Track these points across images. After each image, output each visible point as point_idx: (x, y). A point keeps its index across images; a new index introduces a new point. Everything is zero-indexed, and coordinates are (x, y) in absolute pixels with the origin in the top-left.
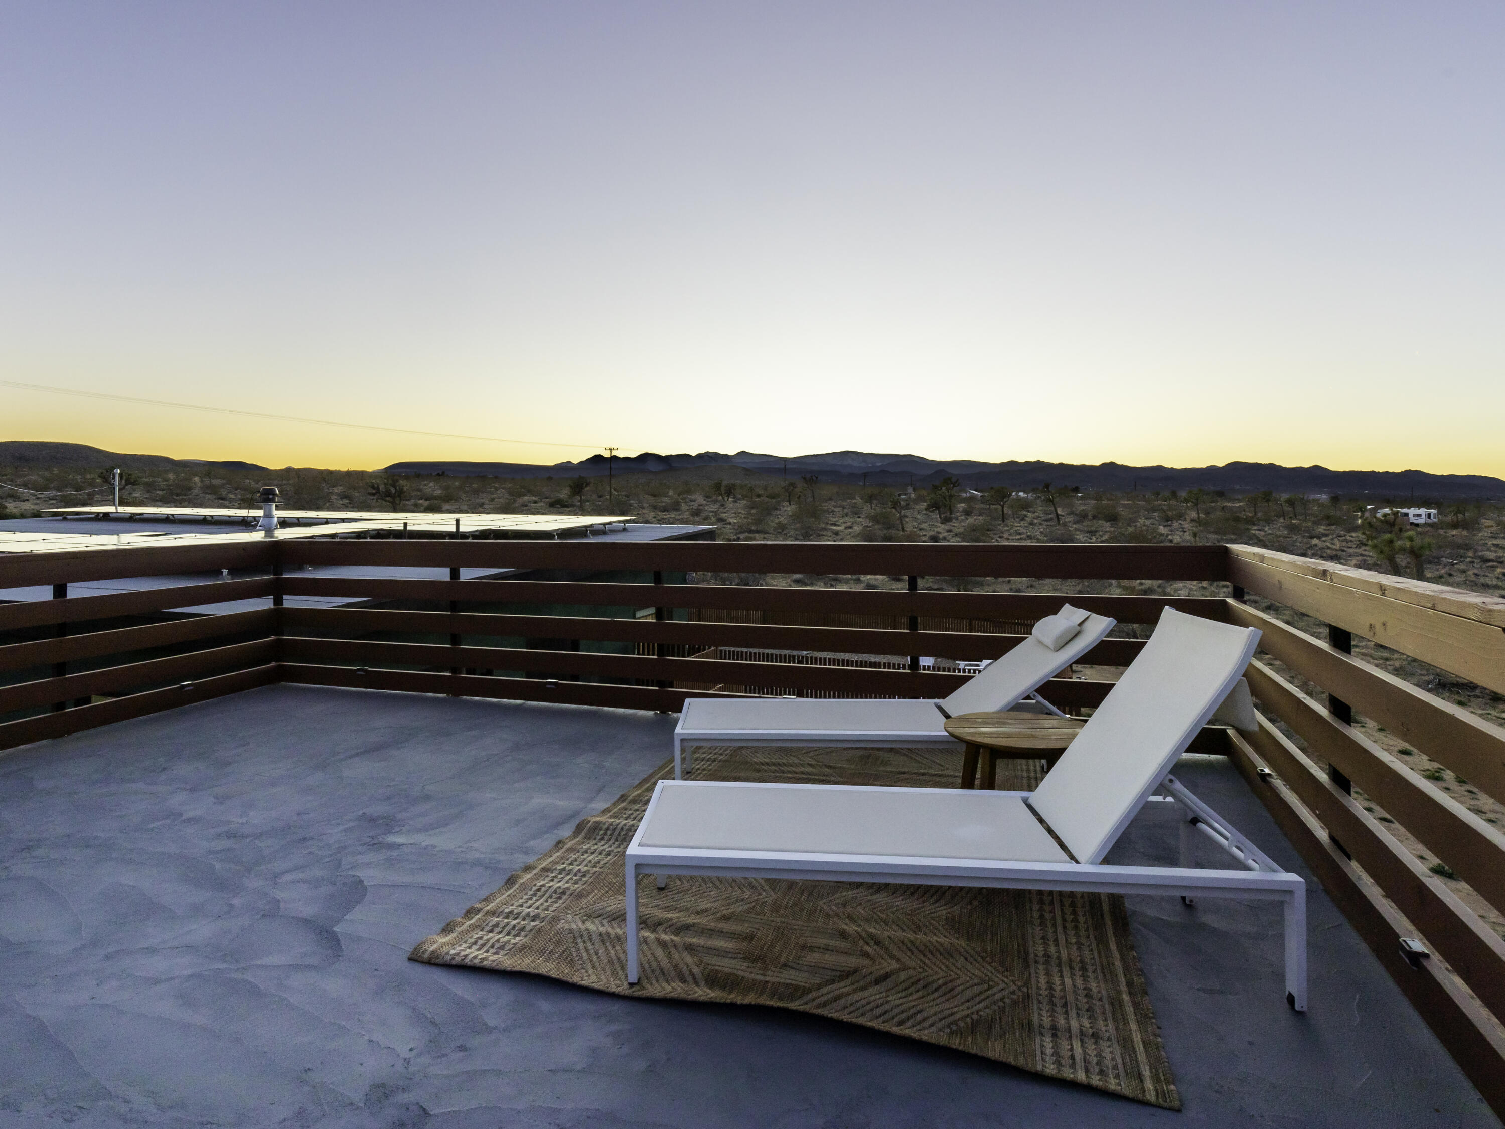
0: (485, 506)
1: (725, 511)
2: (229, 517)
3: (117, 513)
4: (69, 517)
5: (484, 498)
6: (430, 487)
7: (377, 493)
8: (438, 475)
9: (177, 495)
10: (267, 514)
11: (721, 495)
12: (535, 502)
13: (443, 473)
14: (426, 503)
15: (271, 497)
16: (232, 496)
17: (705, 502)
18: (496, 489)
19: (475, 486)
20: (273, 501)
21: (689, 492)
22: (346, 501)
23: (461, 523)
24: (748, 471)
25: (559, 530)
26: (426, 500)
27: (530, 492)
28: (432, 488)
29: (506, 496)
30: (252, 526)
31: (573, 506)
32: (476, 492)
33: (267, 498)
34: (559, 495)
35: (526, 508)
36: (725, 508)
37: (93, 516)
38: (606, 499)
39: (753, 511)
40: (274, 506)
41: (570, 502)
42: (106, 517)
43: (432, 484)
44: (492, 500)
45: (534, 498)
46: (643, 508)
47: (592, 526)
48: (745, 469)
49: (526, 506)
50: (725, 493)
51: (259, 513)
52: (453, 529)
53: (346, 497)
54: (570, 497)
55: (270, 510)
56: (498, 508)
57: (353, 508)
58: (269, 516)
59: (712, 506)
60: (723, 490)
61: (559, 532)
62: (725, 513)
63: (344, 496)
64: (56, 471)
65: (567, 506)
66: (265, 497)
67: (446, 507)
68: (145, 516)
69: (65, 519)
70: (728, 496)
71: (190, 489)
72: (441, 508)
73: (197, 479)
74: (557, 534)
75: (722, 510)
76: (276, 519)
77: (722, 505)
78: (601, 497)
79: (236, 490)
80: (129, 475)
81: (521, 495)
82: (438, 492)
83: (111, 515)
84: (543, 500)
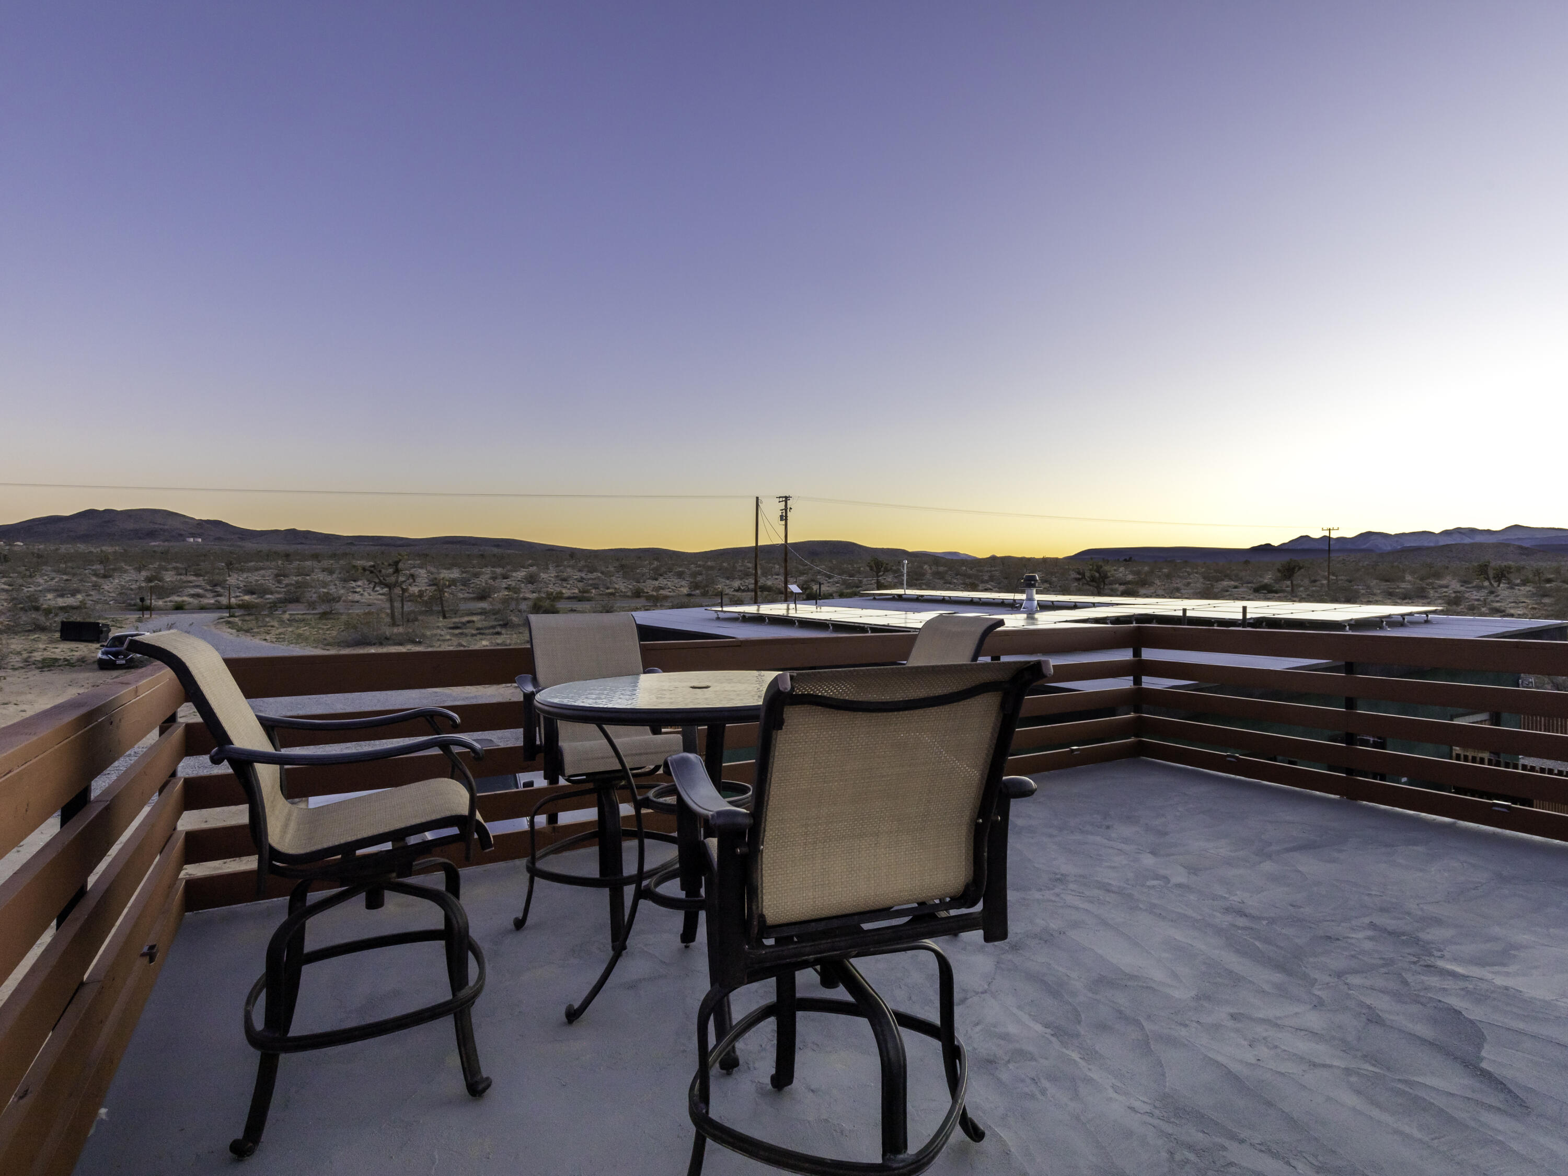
0: (1183, 591)
1: (1497, 599)
2: (994, 599)
3: (905, 594)
4: (876, 597)
5: (1178, 583)
6: (1121, 573)
7: (1082, 578)
8: (1125, 560)
9: (916, 580)
10: (1029, 597)
11: (1488, 579)
12: (1236, 587)
13: (1130, 558)
14: (1122, 588)
15: (1033, 582)
16: (955, 581)
17: (1463, 588)
18: (1189, 574)
19: (1165, 571)
20: (1033, 586)
21: (1438, 575)
22: (1047, 585)
23: (1248, 610)
24: (1525, 551)
25: (1351, 620)
26: (1120, 584)
27: (1229, 577)
28: (1122, 572)
29: (1201, 580)
30: (1016, 607)
31: (1282, 591)
32: (1168, 576)
33: (1029, 583)
34: (1261, 579)
35: (1228, 593)
36: (1497, 596)
37: (891, 597)
38: (1322, 585)
39: (1546, 600)
40: (1035, 591)
41: (1277, 587)
42: (900, 598)
43: (1122, 569)
44: (1189, 584)
45: (1232, 583)
46: (1375, 595)
47: (1389, 616)
48: (1521, 547)
49: (1227, 591)
50: (1494, 578)
51: (1023, 597)
52: (1240, 616)
53: (1046, 581)
54: (1277, 581)
55: (1032, 595)
56: (1200, 593)
57: (1053, 591)
58: (1030, 599)
59: (1475, 593)
60: (1491, 573)
61: (1353, 622)
62: (1498, 602)
63: (1044, 581)
64: (834, 562)
65: (1276, 592)
66: (1028, 582)
67: (1142, 591)
68: (925, 597)
69: (875, 599)
70: (1499, 582)
71: (924, 575)
72: (1138, 592)
73: (926, 567)
74: (1349, 625)
75: (1492, 597)
76: (1036, 602)
77: (1492, 592)
78: (1315, 581)
79: (957, 576)
80: (887, 564)
81: (1218, 580)
82: (1130, 577)
83: (903, 596)
84: (1244, 585)
